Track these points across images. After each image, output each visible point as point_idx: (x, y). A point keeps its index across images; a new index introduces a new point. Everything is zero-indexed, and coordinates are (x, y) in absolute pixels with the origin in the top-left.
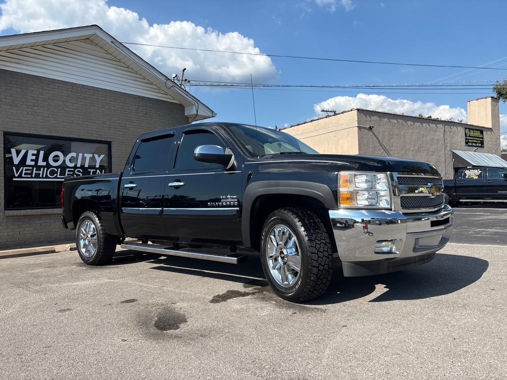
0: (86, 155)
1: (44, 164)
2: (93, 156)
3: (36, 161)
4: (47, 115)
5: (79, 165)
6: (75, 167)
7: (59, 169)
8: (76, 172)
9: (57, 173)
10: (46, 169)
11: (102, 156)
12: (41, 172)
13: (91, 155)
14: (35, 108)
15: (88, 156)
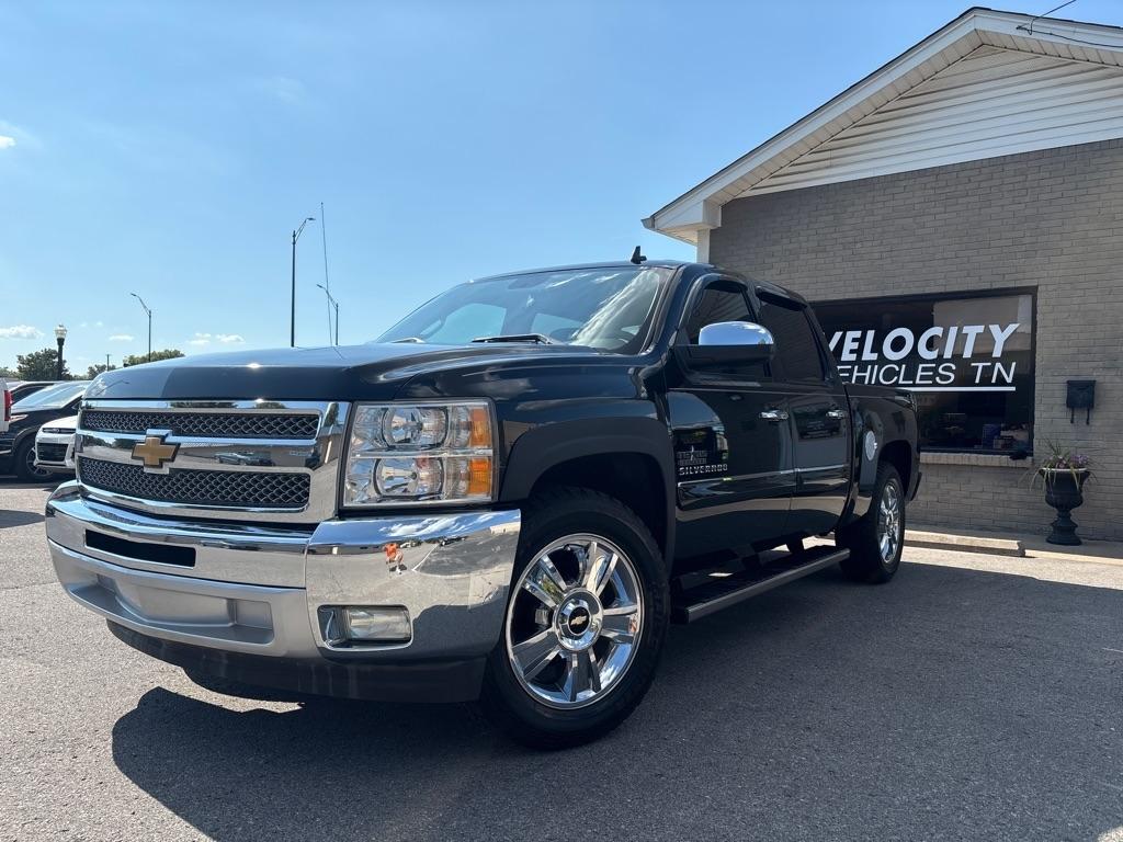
0: (966, 330)
1: (874, 356)
2: (987, 331)
3: (859, 352)
4: (877, 255)
5: (948, 354)
6: (940, 360)
7: (904, 366)
8: (940, 371)
9: (898, 374)
10: (876, 367)
11: (1012, 328)
12: (867, 374)
13: (980, 329)
14: (859, 245)
15: (972, 331)
